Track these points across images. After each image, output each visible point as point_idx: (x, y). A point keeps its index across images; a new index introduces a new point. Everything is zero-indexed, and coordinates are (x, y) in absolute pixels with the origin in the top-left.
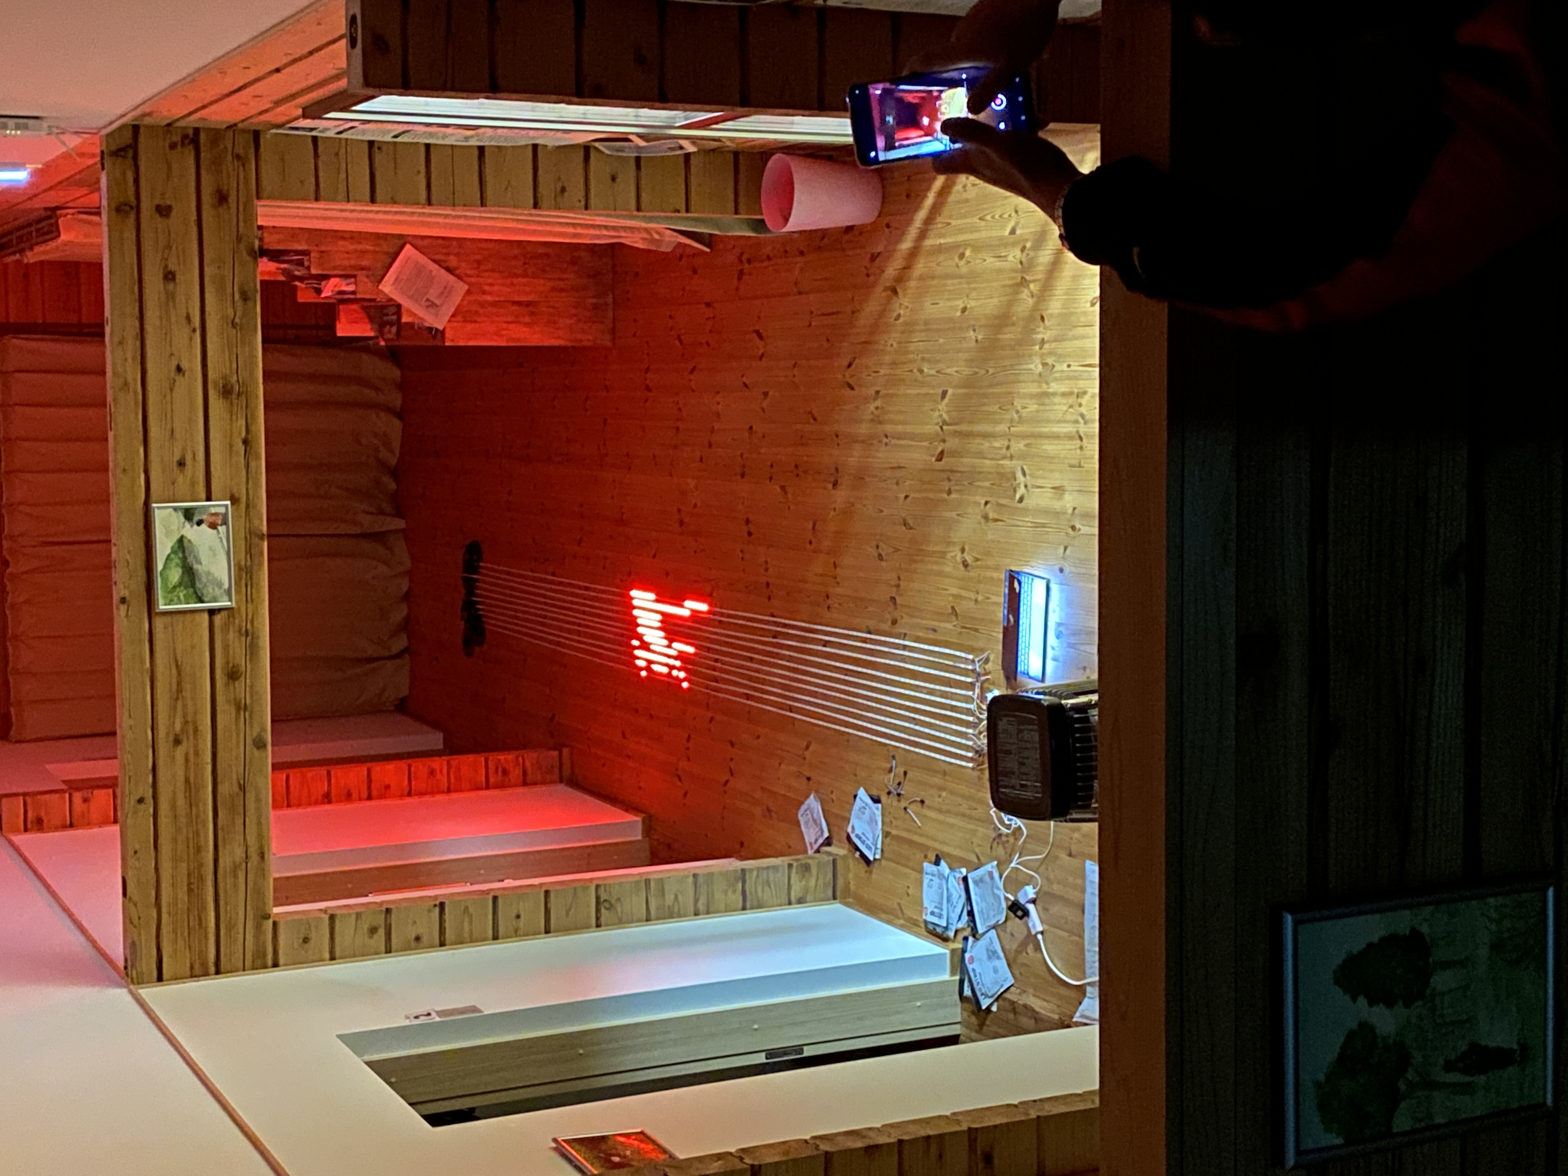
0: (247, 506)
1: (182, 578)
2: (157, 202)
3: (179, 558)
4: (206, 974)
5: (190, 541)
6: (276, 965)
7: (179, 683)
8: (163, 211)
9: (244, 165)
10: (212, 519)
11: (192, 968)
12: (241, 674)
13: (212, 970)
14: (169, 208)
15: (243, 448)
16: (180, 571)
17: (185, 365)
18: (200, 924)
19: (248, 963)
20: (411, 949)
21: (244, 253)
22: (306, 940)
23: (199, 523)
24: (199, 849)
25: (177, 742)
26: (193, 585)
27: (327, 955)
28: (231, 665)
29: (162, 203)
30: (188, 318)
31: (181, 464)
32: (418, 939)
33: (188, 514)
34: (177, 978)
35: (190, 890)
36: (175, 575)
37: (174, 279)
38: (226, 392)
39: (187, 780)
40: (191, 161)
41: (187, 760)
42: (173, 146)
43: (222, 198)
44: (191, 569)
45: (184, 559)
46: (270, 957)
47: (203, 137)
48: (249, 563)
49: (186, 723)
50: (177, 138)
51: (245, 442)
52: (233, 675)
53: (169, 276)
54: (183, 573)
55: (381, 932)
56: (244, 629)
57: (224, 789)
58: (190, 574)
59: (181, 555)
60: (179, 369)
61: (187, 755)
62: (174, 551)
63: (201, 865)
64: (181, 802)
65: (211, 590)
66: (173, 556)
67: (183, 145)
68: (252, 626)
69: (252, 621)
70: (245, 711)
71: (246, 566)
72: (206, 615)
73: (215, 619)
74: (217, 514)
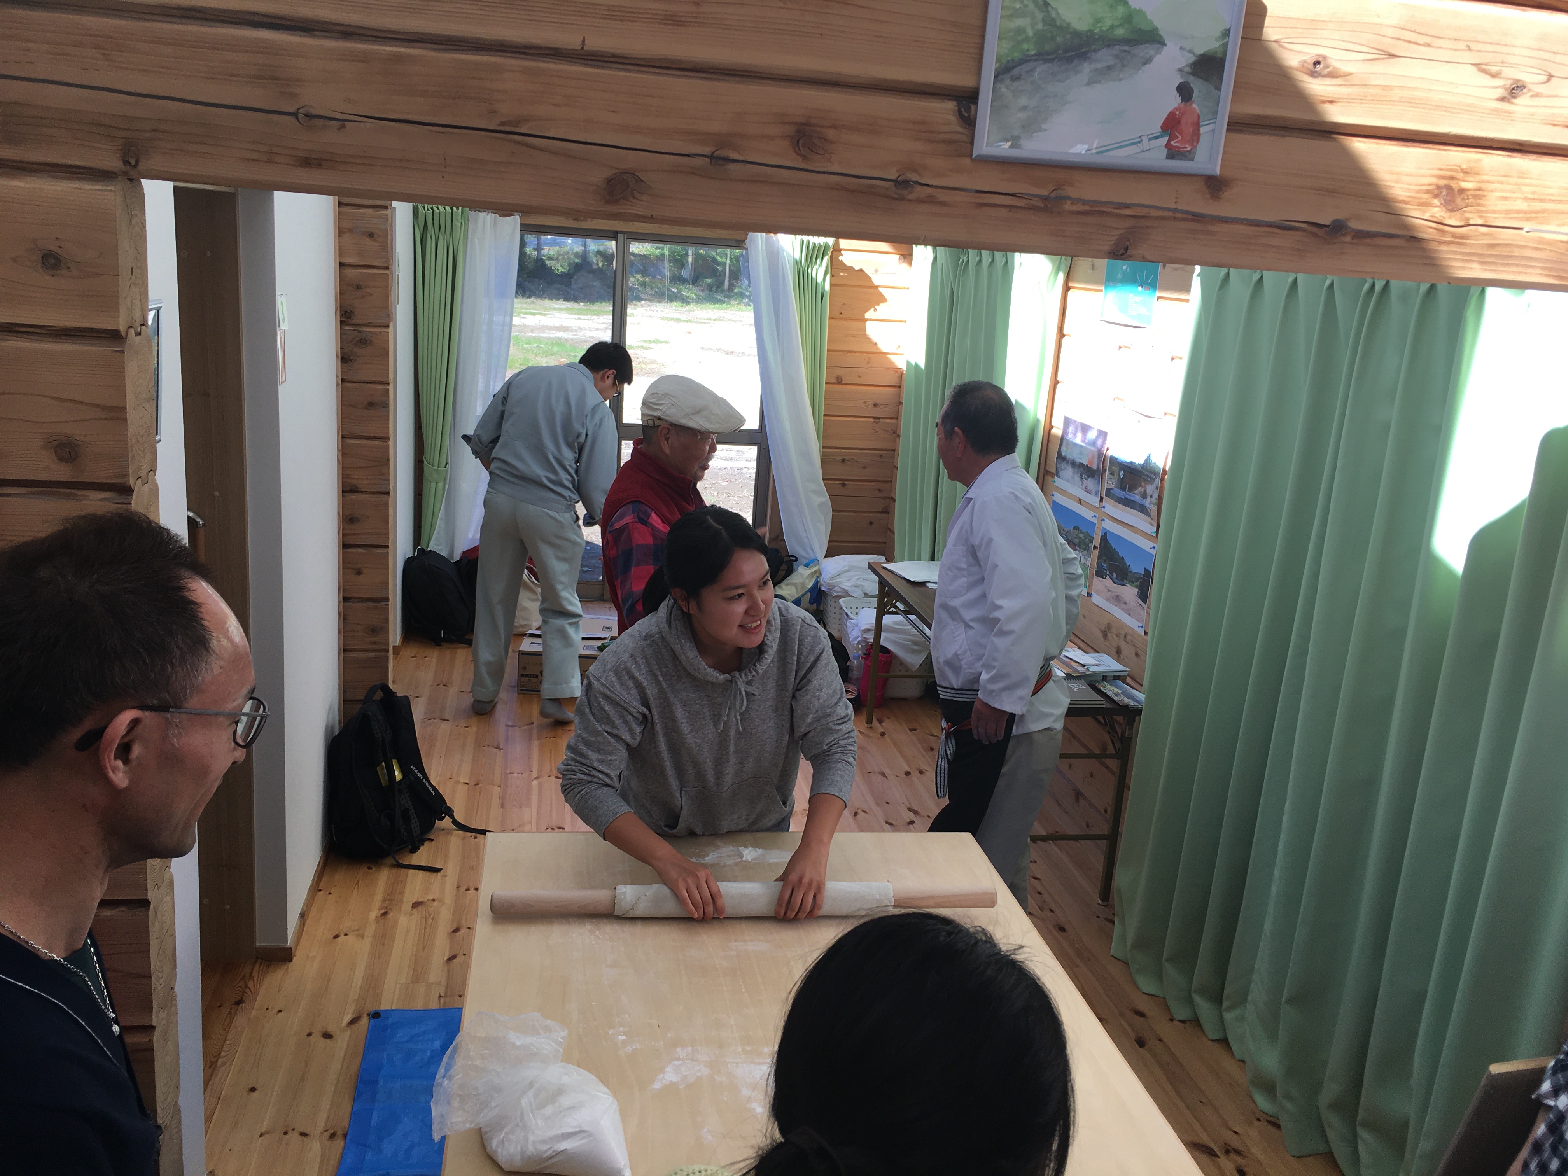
0: (1198, 218)
1: (1064, 29)
3: (1112, 27)
10: (1186, 123)
12: (805, 158)
15: (1326, 221)
17: (1523, 102)
23: (1184, 91)
26: (1043, 56)
28: (831, 134)
45: (1109, 42)
48: (1068, 206)
51: (1335, 232)
52: (805, 136)
56: (914, 177)
58: (1070, 51)
59: (1120, 32)
68: (920, 201)
69: (931, 200)
70: (711, 157)
71: (1061, 199)
72: (964, 81)
73: (951, 105)
74: (1196, 136)
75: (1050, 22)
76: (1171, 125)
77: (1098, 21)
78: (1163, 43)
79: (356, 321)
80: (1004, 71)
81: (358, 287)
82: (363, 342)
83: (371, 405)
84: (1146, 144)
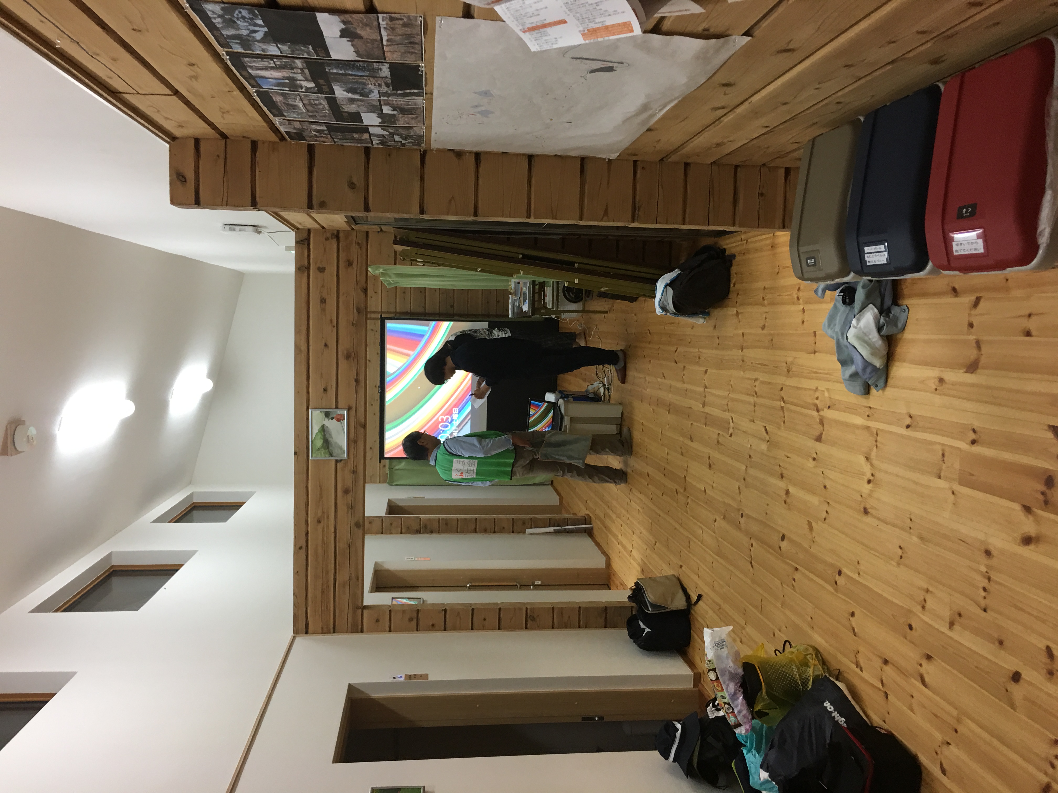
0: (356, 411)
1: (323, 444)
2: (318, 266)
3: (322, 435)
4: (328, 632)
5: (327, 427)
6: (362, 631)
7: (321, 494)
8: (321, 270)
9: (360, 248)
10: (339, 417)
11: (322, 628)
12: (350, 492)
13: (332, 631)
14: (324, 269)
15: (355, 383)
16: (322, 441)
17: (328, 343)
18: (327, 608)
19: (349, 629)
20: (430, 630)
21: (360, 290)
22: (378, 621)
23: (332, 419)
24: (327, 573)
25: (319, 522)
26: (328, 448)
27: (388, 629)
28: (345, 487)
29: (321, 266)
30: (331, 321)
31: (325, 390)
32: (433, 625)
33: (327, 415)
34: (315, 633)
35: (323, 592)
36: (319, 443)
37: (325, 302)
38: (348, 357)
39: (323, 540)
40: (335, 246)
41: (323, 531)
42: (327, 239)
43: (350, 264)
44: (327, 440)
45: (324, 435)
46: (360, 627)
47: (341, 235)
48: (356, 438)
49: (323, 513)
50: (329, 235)
51: (357, 381)
52: (346, 492)
53: (323, 301)
54: (324, 442)
55: (415, 620)
56: (352, 470)
57: (340, 545)
58: (327, 443)
59: (322, 433)
60: (326, 345)
61: (323, 528)
62: (319, 432)
63: (328, 581)
64: (320, 550)
65: (336, 451)
66: (318, 434)
67: (332, 238)
68: (356, 469)
69: (356, 466)
70: (351, 509)
71: (354, 440)
72: (334, 463)
73: (338, 464)
74: (341, 415)
75: (322, 447)
76: (339, 420)
77: (321, 438)
78: (324, 425)
79: (419, 529)
80: (331, 455)
81: (408, 528)
82: (426, 527)
83: (446, 524)
84: (343, 425)
